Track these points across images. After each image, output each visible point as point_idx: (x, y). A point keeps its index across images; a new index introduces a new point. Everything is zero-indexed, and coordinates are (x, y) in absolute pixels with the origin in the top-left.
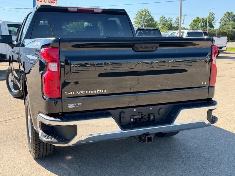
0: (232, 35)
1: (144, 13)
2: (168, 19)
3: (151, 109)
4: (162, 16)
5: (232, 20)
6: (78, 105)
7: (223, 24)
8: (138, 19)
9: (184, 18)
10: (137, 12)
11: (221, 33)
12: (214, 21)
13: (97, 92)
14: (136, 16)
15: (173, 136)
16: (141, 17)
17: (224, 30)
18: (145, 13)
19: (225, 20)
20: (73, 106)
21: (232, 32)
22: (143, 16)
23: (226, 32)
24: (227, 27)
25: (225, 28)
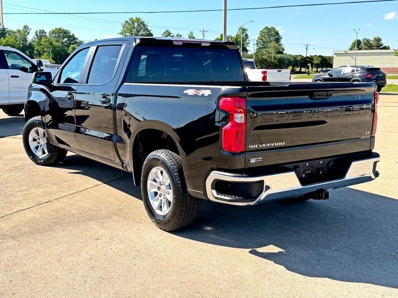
0: (275, 64)
1: (136, 25)
2: (175, 35)
3: (321, 162)
4: (166, 31)
5: (275, 40)
6: (258, 160)
7: (262, 46)
8: (127, 34)
9: (204, 35)
10: (123, 22)
11: (259, 61)
12: (247, 42)
13: (277, 145)
14: (122, 29)
15: (308, 200)
16: (132, 31)
17: (263, 55)
18: (138, 24)
19: (264, 39)
20: (255, 161)
21: (275, 58)
22: (135, 30)
23: (267, 60)
24: (267, 51)
25: (265, 53)
